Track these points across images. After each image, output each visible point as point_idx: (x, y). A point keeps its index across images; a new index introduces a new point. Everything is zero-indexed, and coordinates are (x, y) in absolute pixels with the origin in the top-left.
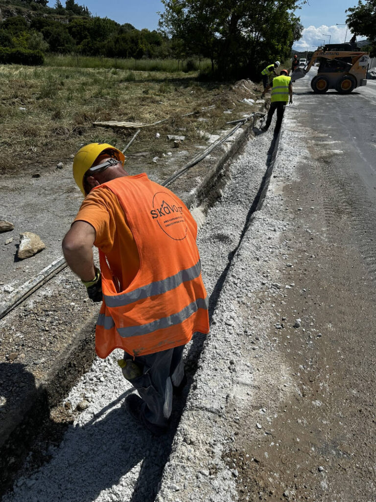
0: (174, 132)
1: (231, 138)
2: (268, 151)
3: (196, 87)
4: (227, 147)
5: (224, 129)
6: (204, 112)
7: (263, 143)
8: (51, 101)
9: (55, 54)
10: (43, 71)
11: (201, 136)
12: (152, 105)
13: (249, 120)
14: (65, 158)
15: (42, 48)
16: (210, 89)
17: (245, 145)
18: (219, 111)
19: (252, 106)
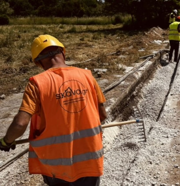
0: (99, 67)
1: (142, 69)
2: (171, 76)
3: (120, 34)
4: (138, 75)
5: (138, 62)
6: (124, 51)
7: (168, 71)
8: (7, 49)
9: (18, 17)
10: (7, 29)
11: (119, 68)
12: (86, 48)
13: (156, 55)
14: (9, 91)
15: (8, 13)
16: (131, 35)
17: (154, 73)
18: (135, 50)
19: (160, 45)
